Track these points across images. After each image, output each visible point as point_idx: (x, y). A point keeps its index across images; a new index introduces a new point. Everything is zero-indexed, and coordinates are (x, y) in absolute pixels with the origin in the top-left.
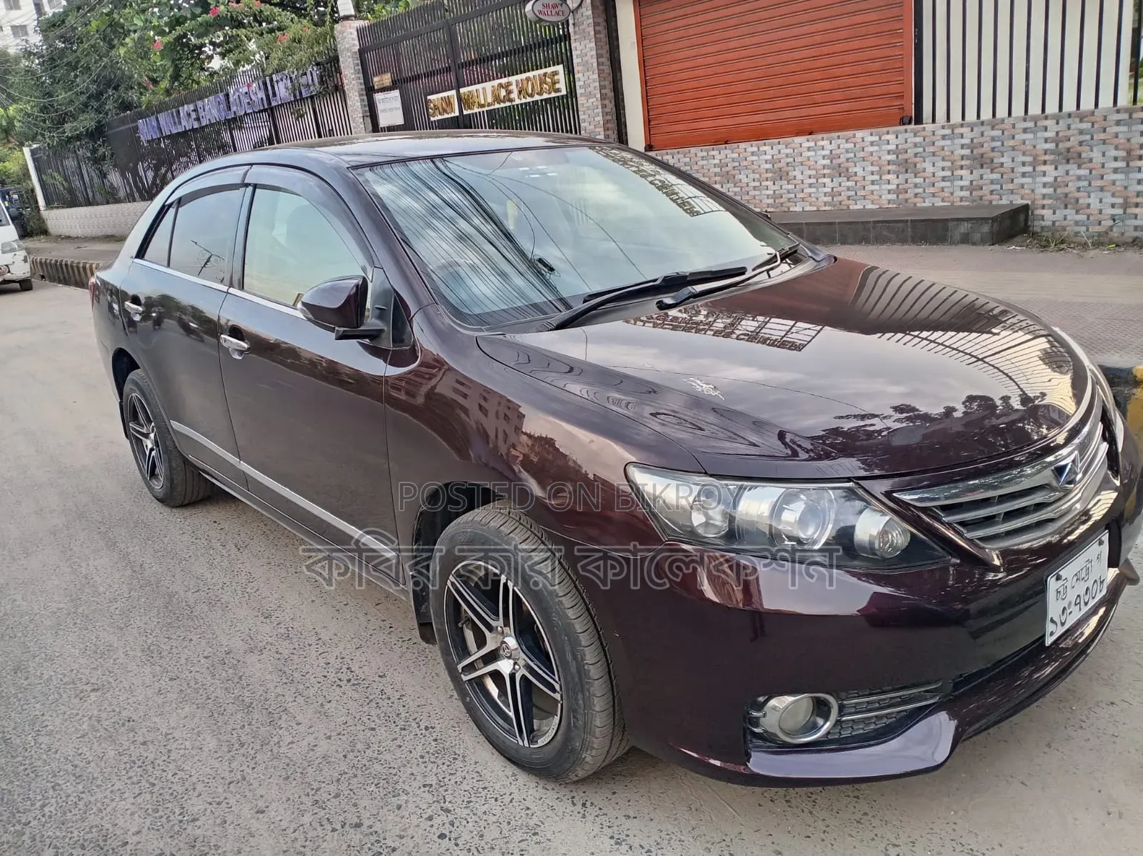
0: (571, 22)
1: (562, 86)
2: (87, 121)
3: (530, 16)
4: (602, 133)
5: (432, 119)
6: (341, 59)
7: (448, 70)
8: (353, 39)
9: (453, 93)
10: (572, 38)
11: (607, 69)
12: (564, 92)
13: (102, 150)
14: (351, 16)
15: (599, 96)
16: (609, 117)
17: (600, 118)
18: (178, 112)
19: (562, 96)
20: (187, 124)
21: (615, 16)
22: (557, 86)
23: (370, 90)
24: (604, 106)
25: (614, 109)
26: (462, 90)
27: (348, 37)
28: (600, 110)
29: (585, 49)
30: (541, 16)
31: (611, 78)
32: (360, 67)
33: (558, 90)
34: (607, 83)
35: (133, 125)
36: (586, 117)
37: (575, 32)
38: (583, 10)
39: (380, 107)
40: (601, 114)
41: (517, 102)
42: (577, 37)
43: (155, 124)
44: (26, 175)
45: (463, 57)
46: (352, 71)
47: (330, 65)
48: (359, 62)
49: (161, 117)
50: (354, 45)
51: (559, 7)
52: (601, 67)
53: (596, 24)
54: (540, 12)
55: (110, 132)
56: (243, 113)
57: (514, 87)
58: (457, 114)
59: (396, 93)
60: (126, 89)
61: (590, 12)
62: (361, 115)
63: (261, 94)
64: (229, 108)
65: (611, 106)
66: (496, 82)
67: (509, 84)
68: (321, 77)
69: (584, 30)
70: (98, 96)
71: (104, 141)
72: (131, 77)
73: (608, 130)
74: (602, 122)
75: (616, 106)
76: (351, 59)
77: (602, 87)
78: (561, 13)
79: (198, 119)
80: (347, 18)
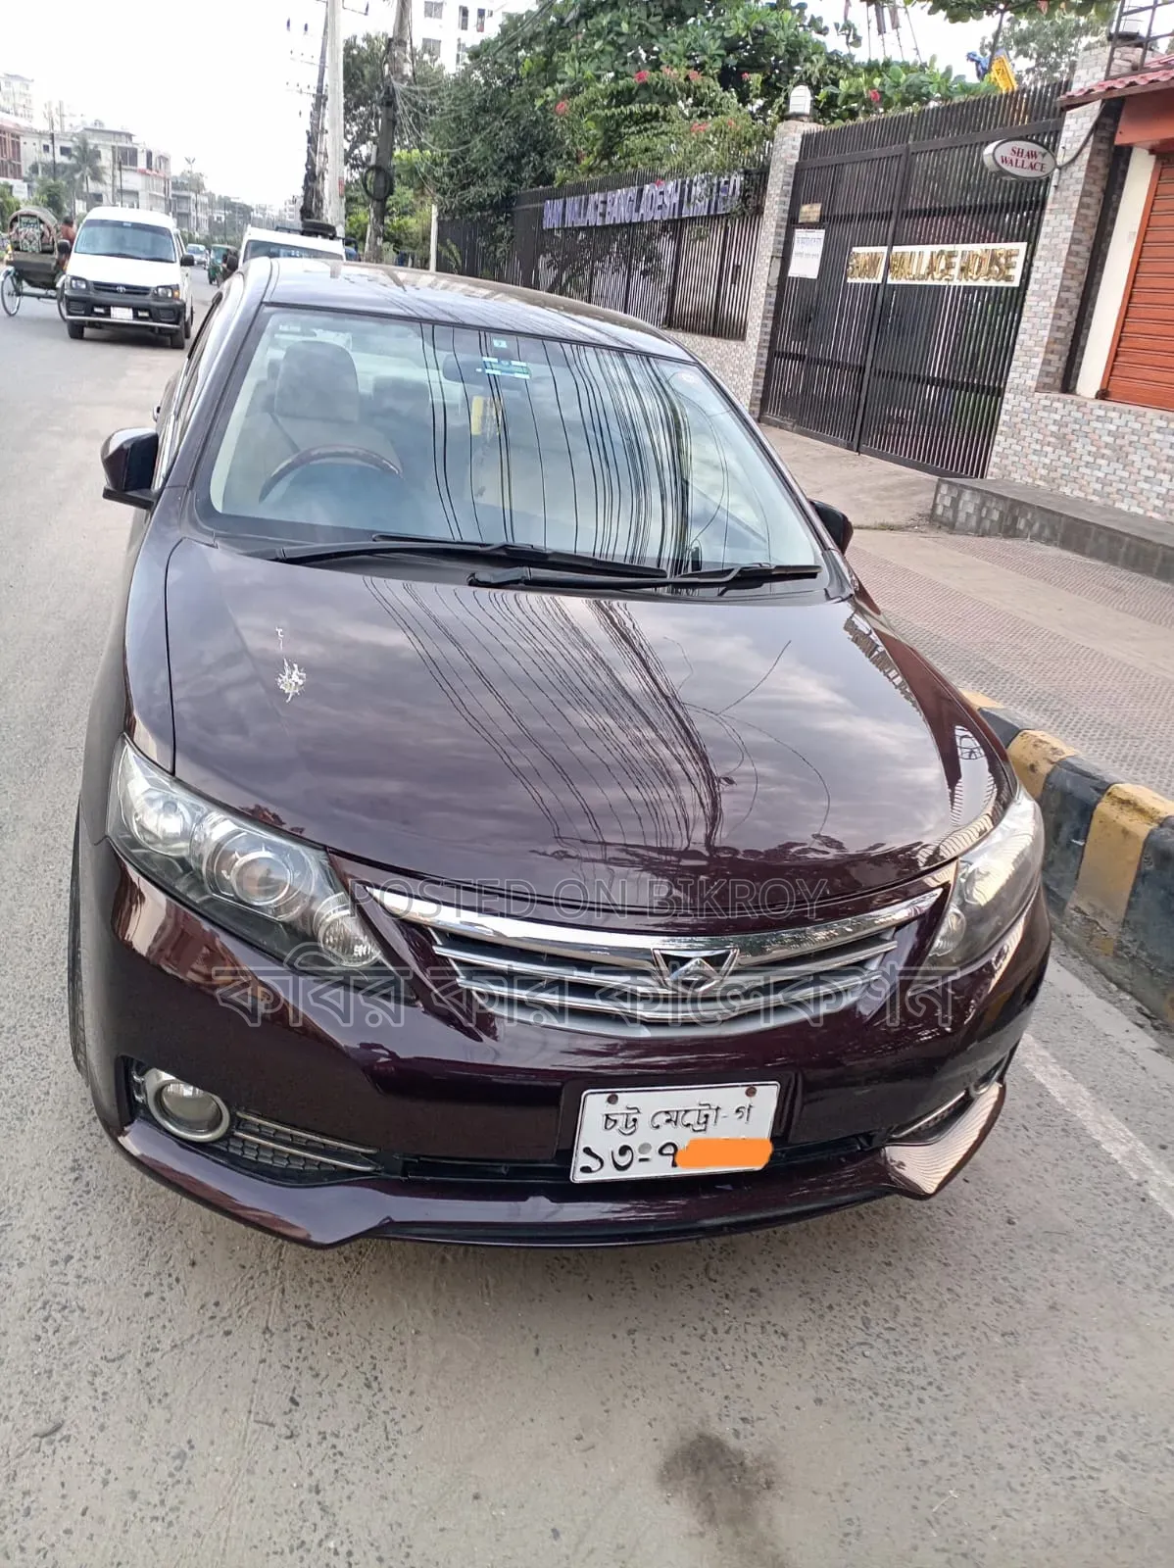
0: (1054, 182)
1: (1016, 273)
2: (494, 187)
3: (988, 161)
4: (1042, 355)
5: (849, 280)
6: (771, 172)
7: (888, 216)
8: (793, 148)
9: (884, 249)
10: (1049, 206)
11: (1082, 264)
12: (1016, 283)
13: (501, 229)
14: (803, 115)
15: (1054, 300)
16: (1061, 335)
17: (1046, 333)
18: (587, 200)
19: (1013, 288)
20: (593, 218)
21: (1121, 187)
22: (1011, 272)
23: (792, 222)
24: (1057, 317)
25: (1072, 326)
26: (896, 249)
27: (788, 144)
28: (1049, 321)
29: (1059, 225)
30: (1004, 166)
31: (1083, 278)
32: (790, 188)
33: (1008, 279)
34: (1074, 284)
35: (539, 205)
36: (1029, 325)
37: (1054, 199)
38: (1074, 168)
39: (797, 248)
40: (1049, 327)
41: (956, 283)
42: (1056, 206)
43: (560, 209)
44: (426, 238)
45: (912, 204)
46: (779, 192)
47: (757, 178)
48: (792, 180)
49: (569, 201)
50: (792, 156)
51: (1040, 157)
52: (1072, 259)
53: (1085, 193)
54: (1004, 160)
55: (518, 208)
56: (649, 219)
57: (957, 261)
58: (879, 281)
59: (821, 234)
60: (552, 156)
61: (1082, 174)
62: (770, 254)
63: (676, 199)
64: (637, 210)
65: (1068, 319)
66: (937, 248)
67: (951, 255)
68: (744, 190)
69: (1067, 197)
70: (515, 159)
71: (507, 218)
72: (562, 143)
73: (1052, 352)
74: (1046, 339)
75: (1077, 320)
76: (781, 175)
77: (1063, 288)
78: (1038, 167)
79: (603, 215)
80: (797, 116)
